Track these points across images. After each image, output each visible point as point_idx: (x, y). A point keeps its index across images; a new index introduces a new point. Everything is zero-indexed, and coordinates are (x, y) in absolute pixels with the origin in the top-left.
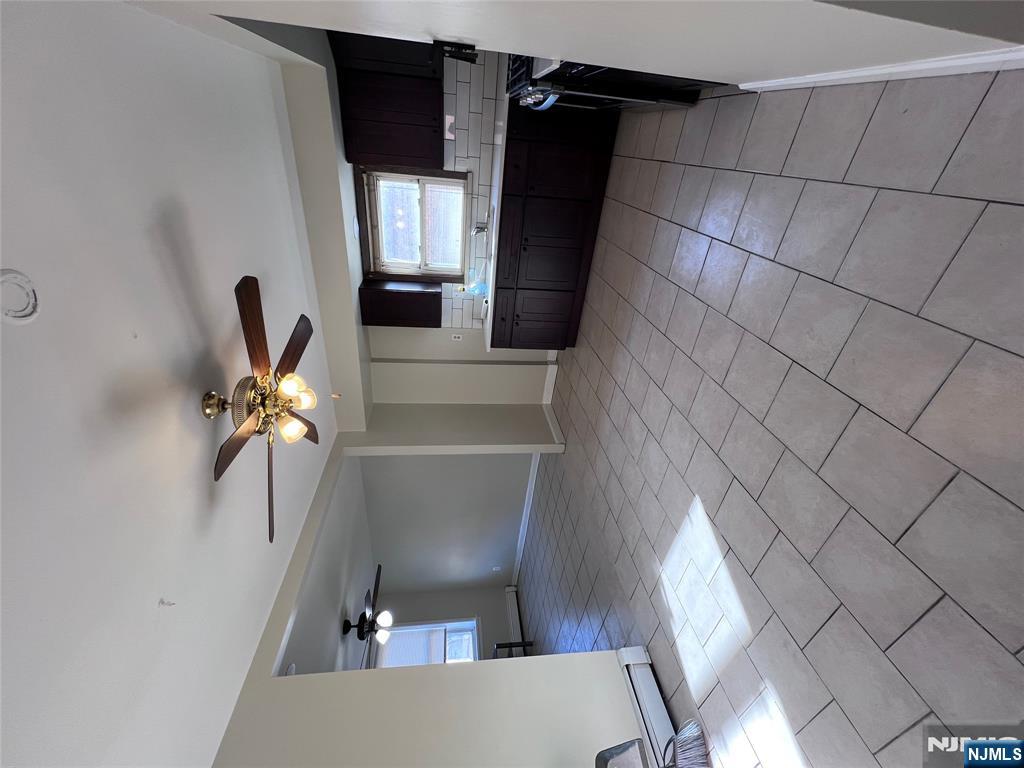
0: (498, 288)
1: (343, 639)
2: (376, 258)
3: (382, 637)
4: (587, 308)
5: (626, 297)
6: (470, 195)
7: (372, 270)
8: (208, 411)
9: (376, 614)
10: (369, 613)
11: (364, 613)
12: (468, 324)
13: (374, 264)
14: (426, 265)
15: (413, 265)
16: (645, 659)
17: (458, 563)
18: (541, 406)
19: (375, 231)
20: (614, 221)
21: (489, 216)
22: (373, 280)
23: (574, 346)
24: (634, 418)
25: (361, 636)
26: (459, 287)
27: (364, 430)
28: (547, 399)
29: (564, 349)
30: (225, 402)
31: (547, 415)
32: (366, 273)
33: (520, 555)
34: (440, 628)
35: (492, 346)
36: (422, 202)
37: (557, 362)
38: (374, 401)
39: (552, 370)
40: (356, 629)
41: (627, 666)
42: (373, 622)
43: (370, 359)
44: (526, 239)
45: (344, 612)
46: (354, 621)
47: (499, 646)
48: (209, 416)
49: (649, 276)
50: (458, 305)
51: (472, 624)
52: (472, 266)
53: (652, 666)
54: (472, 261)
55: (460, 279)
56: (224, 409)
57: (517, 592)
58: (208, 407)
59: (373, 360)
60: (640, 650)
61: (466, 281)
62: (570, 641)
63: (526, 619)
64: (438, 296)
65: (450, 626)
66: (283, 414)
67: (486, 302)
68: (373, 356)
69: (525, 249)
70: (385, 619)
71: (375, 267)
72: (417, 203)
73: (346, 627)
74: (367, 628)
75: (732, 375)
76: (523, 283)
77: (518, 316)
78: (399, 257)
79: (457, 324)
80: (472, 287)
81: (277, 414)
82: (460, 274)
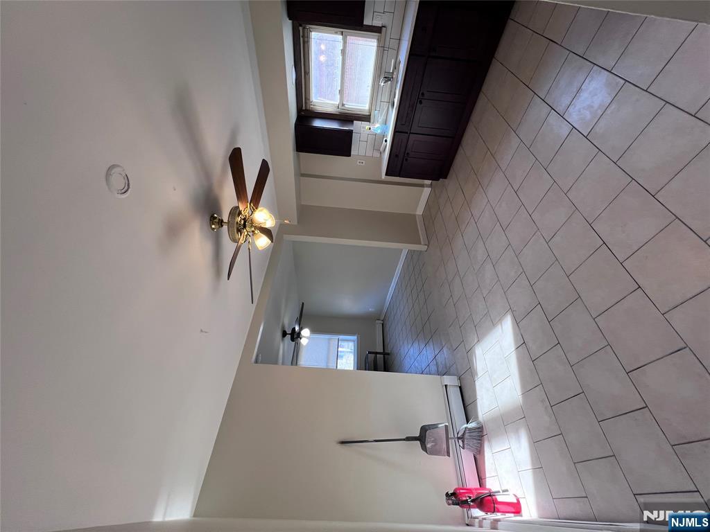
0: (396, 132)
1: (283, 340)
2: (307, 99)
3: (304, 341)
4: (460, 151)
5: (493, 152)
6: (382, 49)
7: (304, 108)
8: (213, 226)
9: (301, 329)
10: (297, 328)
11: (294, 328)
12: (369, 153)
13: (306, 103)
14: (343, 105)
15: (334, 104)
16: (457, 383)
17: (348, 304)
18: (414, 216)
19: (307, 77)
20: (496, 85)
21: (395, 68)
22: (305, 115)
23: (446, 178)
24: (480, 244)
25: (293, 339)
26: (365, 125)
27: (296, 223)
28: (420, 211)
29: (438, 180)
30: (222, 221)
31: (418, 223)
32: (299, 110)
33: (387, 304)
34: (336, 337)
35: (387, 174)
36: (343, 52)
37: (431, 186)
38: (303, 203)
39: (427, 191)
40: (290, 336)
41: (446, 386)
42: (299, 334)
43: (301, 174)
44: (423, 94)
45: (283, 327)
46: (289, 331)
47: (370, 353)
48: (213, 229)
49: (515, 142)
50: (364, 138)
51: (355, 338)
52: (378, 109)
53: (460, 388)
54: (378, 104)
55: (366, 118)
56: (222, 226)
57: (383, 325)
58: (213, 224)
59: (303, 175)
60: (455, 378)
61: (372, 120)
62: (413, 360)
63: (387, 341)
64: (350, 132)
65: (341, 337)
66: (256, 232)
67: (386, 141)
68: (302, 172)
69: (421, 102)
70: (306, 332)
71: (306, 106)
72: (340, 54)
73: (284, 334)
74: (295, 336)
75: (557, 238)
76: (415, 129)
77: (408, 154)
78: (324, 99)
79: (362, 152)
80: (376, 127)
81: (253, 232)
82: (368, 114)
